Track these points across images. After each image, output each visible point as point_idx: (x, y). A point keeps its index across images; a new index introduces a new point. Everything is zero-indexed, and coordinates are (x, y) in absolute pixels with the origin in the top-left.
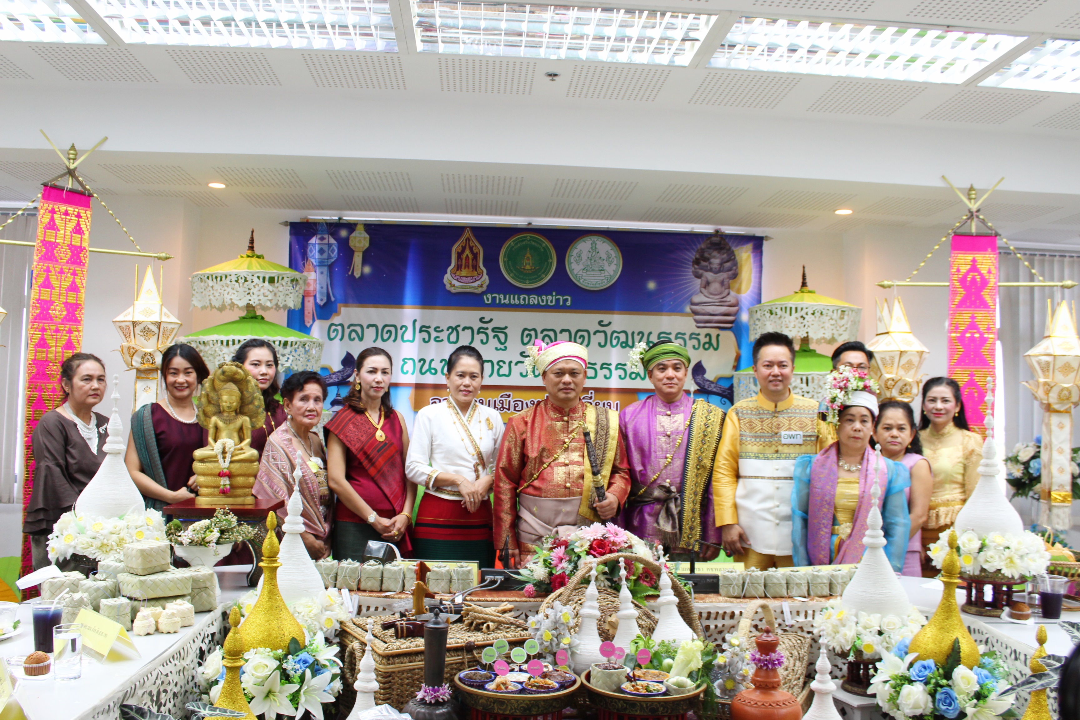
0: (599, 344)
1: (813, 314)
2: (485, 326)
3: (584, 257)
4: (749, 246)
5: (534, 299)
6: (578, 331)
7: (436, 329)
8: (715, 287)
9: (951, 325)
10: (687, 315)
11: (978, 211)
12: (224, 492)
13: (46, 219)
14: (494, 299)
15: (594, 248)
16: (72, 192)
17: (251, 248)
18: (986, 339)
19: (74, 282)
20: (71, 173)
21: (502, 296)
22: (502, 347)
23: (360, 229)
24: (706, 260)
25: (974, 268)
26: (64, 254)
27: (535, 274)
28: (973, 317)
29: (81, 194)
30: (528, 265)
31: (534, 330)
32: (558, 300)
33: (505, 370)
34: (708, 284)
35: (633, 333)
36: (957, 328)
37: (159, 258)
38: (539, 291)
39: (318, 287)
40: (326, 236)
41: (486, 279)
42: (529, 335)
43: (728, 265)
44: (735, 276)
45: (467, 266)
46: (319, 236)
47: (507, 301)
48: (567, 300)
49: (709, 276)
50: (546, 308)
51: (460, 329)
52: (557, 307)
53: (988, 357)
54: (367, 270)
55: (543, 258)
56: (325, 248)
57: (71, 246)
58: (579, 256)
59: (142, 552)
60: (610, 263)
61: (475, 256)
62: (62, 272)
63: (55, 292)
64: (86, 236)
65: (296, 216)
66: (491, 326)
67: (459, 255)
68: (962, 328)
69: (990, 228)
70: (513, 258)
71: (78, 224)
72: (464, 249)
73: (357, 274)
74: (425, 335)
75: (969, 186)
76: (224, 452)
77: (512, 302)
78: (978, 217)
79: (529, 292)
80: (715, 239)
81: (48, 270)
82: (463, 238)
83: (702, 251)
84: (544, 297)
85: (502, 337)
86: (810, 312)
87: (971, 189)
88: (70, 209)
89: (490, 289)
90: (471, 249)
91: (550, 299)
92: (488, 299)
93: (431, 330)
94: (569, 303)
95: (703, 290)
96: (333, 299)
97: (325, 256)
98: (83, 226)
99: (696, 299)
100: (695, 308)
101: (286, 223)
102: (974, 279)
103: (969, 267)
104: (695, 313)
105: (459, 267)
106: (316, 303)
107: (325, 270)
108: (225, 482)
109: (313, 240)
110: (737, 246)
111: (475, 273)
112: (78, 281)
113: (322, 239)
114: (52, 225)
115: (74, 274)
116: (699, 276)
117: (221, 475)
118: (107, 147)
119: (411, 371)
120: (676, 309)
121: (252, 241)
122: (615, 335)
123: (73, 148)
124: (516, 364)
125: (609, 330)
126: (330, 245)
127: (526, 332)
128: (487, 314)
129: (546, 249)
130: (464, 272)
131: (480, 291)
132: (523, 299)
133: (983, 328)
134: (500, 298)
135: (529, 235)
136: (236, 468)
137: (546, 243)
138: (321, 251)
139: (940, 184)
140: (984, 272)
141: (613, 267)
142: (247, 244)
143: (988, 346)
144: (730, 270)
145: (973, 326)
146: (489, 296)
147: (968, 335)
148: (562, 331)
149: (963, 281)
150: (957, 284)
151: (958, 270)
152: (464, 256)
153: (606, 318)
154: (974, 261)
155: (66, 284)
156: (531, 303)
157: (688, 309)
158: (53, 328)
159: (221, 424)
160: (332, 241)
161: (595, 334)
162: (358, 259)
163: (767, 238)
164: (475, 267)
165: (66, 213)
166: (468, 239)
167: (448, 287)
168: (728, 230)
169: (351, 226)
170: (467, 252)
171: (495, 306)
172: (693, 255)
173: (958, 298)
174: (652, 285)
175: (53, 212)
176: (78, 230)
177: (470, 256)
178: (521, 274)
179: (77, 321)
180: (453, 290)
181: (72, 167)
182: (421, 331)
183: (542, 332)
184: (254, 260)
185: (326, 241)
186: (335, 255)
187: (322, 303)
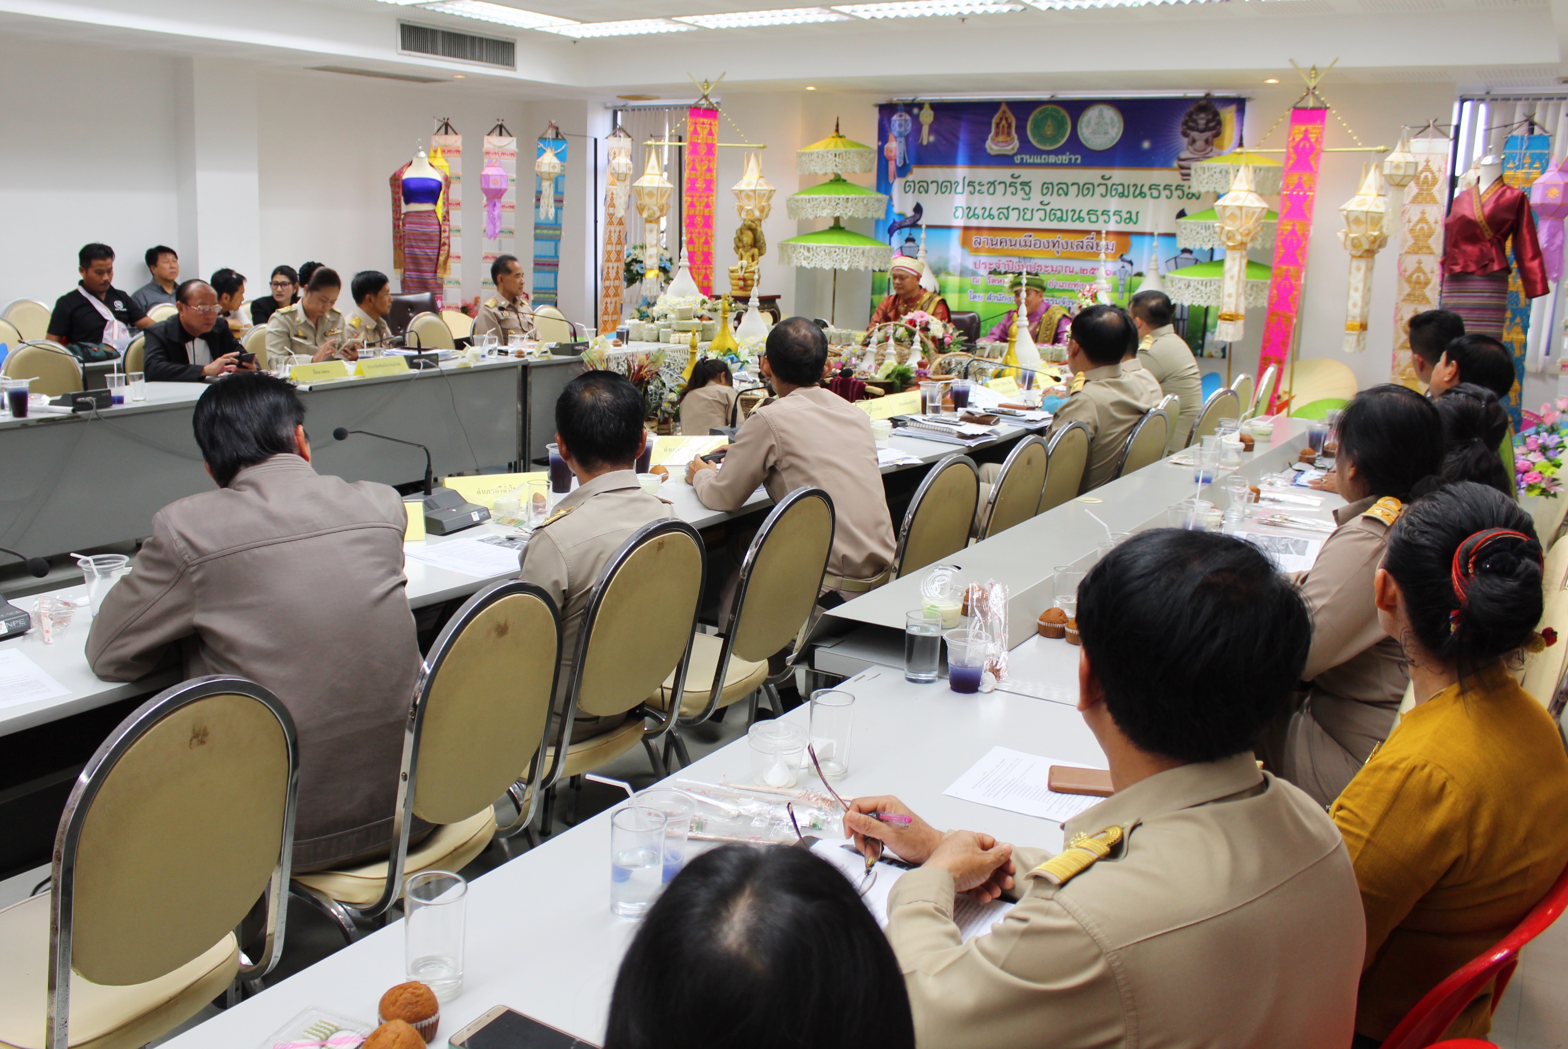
0: (1102, 195)
1: (1221, 172)
2: (1015, 180)
3: (1093, 123)
4: (1233, 108)
5: (1052, 159)
6: (1085, 184)
7: (979, 184)
8: (1200, 144)
9: (1283, 184)
10: (1175, 169)
11: (1314, 88)
12: (741, 288)
13: (692, 128)
14: (1022, 159)
15: (1101, 115)
16: (706, 110)
17: (837, 130)
18: (1308, 196)
19: (709, 167)
20: (705, 97)
21: (1028, 157)
22: (1027, 197)
23: (927, 107)
24: (1195, 121)
25: (1306, 138)
26: (703, 150)
27: (1054, 139)
28: (1300, 178)
29: (712, 110)
30: (1049, 131)
31: (1052, 183)
32: (1070, 159)
33: (1028, 216)
34: (1194, 141)
35: (1129, 186)
36: (1288, 187)
37: (759, 148)
38: (1056, 152)
39: (898, 153)
40: (903, 114)
41: (1016, 144)
42: (1047, 188)
43: (1212, 124)
44: (1218, 134)
45: (1003, 133)
46: (899, 114)
47: (1031, 161)
48: (1076, 159)
49: (1194, 134)
50: (1061, 166)
51: (996, 184)
52: (1070, 165)
53: (1307, 212)
54: (932, 139)
55: (1061, 125)
56: (903, 123)
57: (707, 144)
58: (1089, 122)
59: (679, 310)
60: (1113, 127)
61: (1009, 126)
62: (702, 160)
63: (699, 173)
64: (716, 136)
65: (883, 100)
66: (1019, 181)
67: (998, 125)
68: (1291, 187)
69: (1323, 102)
70: (1037, 126)
71: (711, 130)
72: (1001, 119)
73: (925, 143)
74: (971, 188)
75: (1311, 66)
76: (742, 268)
77: (1036, 161)
78: (1313, 93)
79: (1049, 153)
80: (1203, 103)
81: (694, 160)
82: (1000, 111)
83: (1190, 115)
84: (1060, 157)
85: (1027, 189)
86: (1218, 170)
87: (1314, 68)
88: (705, 120)
89: (1020, 151)
90: (1006, 119)
91: (1064, 158)
92: (1017, 159)
93: (976, 185)
94: (1079, 161)
95: (1190, 148)
96: (908, 162)
97: (903, 129)
98: (713, 130)
99: (1183, 155)
100: (1183, 163)
101: (876, 105)
102: (1304, 146)
103: (1301, 136)
104: (1182, 168)
105: (997, 134)
106: (897, 166)
107: (903, 140)
108: (741, 283)
109: (895, 118)
110: (1222, 107)
111: (1009, 139)
112: (711, 166)
113: (901, 116)
114: (695, 132)
115: (709, 161)
116: (1185, 135)
117: (740, 279)
118: (726, 78)
119: (961, 216)
120: (1165, 164)
121: (837, 126)
122: (1114, 187)
123: (706, 81)
124: (1037, 210)
125: (1109, 183)
126: (906, 121)
127: (1045, 186)
128: (1017, 171)
129: (1063, 117)
130: (1001, 138)
131: (1011, 153)
132: (1044, 159)
133: (1306, 187)
134: (1027, 158)
135: (1050, 107)
136: (747, 275)
137: (1063, 112)
138: (900, 126)
139: (1289, 66)
140: (1313, 140)
141: (1116, 130)
142: (834, 128)
143: (1307, 203)
144: (1213, 128)
145: (1299, 185)
146: (1019, 157)
147: (1295, 193)
148: (1073, 184)
149: (1296, 148)
150: (1291, 150)
151: (1294, 139)
152: (1001, 126)
153: (1107, 173)
154: (1306, 131)
155: (705, 168)
156: (1050, 161)
157: (1175, 164)
158: (698, 195)
159: (743, 253)
160: (908, 117)
161: (1098, 185)
162: (925, 130)
163: (1249, 99)
164: (1009, 134)
165: (703, 124)
166: (1004, 112)
167: (989, 150)
168: (1218, 94)
169: (920, 106)
170: (1004, 122)
171: (1023, 165)
172: (1182, 118)
173: (1291, 162)
174: (1146, 145)
175: (695, 123)
176: (711, 133)
177: (1006, 125)
178: (1043, 139)
179: (711, 190)
180: (993, 153)
181: (706, 93)
182: (969, 185)
183: (1058, 185)
184: (839, 140)
185: (903, 118)
186: (909, 127)
187: (900, 165)
